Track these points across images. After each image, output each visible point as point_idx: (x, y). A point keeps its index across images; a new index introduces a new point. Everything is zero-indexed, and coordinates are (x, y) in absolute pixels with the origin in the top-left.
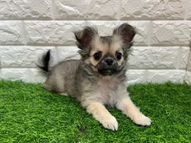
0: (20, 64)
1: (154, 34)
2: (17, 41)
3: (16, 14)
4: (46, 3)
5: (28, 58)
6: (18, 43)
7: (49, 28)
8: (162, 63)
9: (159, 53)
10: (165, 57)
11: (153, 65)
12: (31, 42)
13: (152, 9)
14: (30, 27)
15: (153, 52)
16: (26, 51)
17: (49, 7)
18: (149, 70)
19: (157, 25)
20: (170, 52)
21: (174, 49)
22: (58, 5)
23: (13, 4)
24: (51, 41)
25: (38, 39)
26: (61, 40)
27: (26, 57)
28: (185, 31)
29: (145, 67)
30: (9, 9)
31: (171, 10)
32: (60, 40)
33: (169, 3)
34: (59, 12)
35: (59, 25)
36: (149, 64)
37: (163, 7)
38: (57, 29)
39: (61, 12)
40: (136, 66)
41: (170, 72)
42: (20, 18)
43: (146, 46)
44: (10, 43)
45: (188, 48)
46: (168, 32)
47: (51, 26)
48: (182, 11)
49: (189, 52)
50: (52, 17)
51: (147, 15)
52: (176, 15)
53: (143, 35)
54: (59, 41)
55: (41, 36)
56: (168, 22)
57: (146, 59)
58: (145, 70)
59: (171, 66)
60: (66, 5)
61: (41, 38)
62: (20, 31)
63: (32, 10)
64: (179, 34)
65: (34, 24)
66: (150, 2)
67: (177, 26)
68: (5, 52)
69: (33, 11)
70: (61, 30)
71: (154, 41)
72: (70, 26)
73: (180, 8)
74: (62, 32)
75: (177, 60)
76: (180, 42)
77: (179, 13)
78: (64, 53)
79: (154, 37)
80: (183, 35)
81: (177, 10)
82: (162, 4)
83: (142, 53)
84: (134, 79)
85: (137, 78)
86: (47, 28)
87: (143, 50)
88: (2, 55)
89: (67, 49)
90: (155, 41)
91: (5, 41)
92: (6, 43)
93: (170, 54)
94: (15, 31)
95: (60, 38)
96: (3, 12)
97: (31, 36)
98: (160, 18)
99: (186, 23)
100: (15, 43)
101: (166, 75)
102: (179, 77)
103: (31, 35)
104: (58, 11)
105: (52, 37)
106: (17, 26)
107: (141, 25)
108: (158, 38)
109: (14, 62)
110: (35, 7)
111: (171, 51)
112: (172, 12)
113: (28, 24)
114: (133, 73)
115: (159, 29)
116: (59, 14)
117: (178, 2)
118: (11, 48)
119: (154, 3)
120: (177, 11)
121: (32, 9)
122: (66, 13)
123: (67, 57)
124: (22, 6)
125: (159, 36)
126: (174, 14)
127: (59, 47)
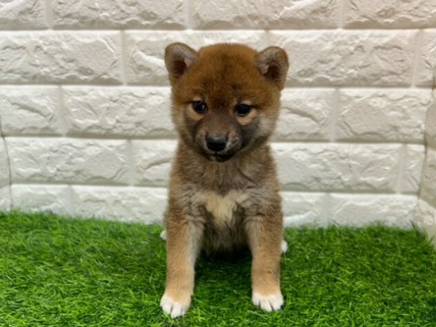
0: (51, 175)
1: (343, 116)
2: (46, 128)
3: (47, 72)
4: (108, 50)
5: (69, 163)
6: (48, 132)
7: (115, 101)
8: (362, 179)
9: (355, 158)
10: (369, 165)
11: (342, 183)
12: (76, 129)
13: (338, 65)
14: (74, 100)
15: (342, 155)
16: (66, 149)
17: (116, 58)
18: (334, 195)
19: (350, 99)
20: (381, 157)
21: (390, 150)
22: (134, 56)
23: (41, 52)
24: (119, 128)
25: (90, 125)
26: (141, 128)
27: (64, 162)
28: (414, 111)
29: (323, 187)
30: (32, 62)
31: (379, 67)
32: (137, 127)
33: (376, 51)
34: (136, 69)
35: (135, 96)
36: (333, 181)
37: (362, 60)
38: (131, 104)
39: (141, 70)
40: (304, 186)
41: (382, 200)
42: (56, 80)
43: (327, 141)
44: (32, 131)
45: (421, 148)
46: (374, 113)
47: (118, 98)
48: (406, 68)
49: (423, 156)
50: (122, 79)
51: (328, 77)
52: (391, 77)
53: (318, 119)
54: (137, 129)
55: (97, 118)
56: (373, 91)
57: (327, 170)
58: (323, 194)
59: (384, 187)
60: (152, 55)
61: (96, 122)
62: (53, 107)
63: (80, 66)
64: (399, 118)
65: (84, 94)
66: (333, 49)
67: (393, 100)
68: (22, 149)
69: (82, 68)
70: (141, 107)
71: (342, 131)
72: (160, 98)
73: (400, 63)
74: (142, 110)
75: (396, 173)
76: (404, 135)
77: (399, 72)
78: (145, 154)
79: (343, 124)
80: (409, 120)
81: (392, 66)
82: (360, 53)
83: (315, 158)
84: (298, 213)
85: (306, 211)
86: (111, 102)
87: (319, 151)
88: (15, 157)
89: (154, 147)
90: (346, 132)
91: (21, 127)
92: (24, 132)
93: (381, 161)
94: (44, 107)
95: (138, 124)
96: (19, 69)
97: (77, 118)
98: (357, 82)
99: (414, 95)
100: (43, 132)
101: (373, 205)
102: (401, 210)
103: (76, 116)
104: (135, 66)
105: (121, 120)
106: (47, 97)
107: (315, 98)
108: (352, 126)
109: (38, 170)
110: (86, 60)
111: (384, 154)
112: (382, 70)
113: (72, 92)
114: (297, 200)
115: (354, 106)
116: (137, 73)
117: (395, 49)
118: (33, 141)
119: (343, 53)
120: (392, 69)
121: (81, 63)
122: (152, 71)
123: (152, 162)
124: (58, 56)
125: (355, 121)
126: (386, 75)
127: (135, 142)
